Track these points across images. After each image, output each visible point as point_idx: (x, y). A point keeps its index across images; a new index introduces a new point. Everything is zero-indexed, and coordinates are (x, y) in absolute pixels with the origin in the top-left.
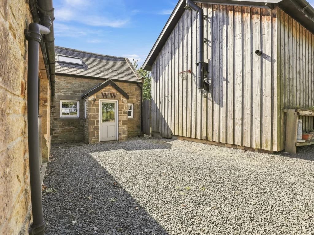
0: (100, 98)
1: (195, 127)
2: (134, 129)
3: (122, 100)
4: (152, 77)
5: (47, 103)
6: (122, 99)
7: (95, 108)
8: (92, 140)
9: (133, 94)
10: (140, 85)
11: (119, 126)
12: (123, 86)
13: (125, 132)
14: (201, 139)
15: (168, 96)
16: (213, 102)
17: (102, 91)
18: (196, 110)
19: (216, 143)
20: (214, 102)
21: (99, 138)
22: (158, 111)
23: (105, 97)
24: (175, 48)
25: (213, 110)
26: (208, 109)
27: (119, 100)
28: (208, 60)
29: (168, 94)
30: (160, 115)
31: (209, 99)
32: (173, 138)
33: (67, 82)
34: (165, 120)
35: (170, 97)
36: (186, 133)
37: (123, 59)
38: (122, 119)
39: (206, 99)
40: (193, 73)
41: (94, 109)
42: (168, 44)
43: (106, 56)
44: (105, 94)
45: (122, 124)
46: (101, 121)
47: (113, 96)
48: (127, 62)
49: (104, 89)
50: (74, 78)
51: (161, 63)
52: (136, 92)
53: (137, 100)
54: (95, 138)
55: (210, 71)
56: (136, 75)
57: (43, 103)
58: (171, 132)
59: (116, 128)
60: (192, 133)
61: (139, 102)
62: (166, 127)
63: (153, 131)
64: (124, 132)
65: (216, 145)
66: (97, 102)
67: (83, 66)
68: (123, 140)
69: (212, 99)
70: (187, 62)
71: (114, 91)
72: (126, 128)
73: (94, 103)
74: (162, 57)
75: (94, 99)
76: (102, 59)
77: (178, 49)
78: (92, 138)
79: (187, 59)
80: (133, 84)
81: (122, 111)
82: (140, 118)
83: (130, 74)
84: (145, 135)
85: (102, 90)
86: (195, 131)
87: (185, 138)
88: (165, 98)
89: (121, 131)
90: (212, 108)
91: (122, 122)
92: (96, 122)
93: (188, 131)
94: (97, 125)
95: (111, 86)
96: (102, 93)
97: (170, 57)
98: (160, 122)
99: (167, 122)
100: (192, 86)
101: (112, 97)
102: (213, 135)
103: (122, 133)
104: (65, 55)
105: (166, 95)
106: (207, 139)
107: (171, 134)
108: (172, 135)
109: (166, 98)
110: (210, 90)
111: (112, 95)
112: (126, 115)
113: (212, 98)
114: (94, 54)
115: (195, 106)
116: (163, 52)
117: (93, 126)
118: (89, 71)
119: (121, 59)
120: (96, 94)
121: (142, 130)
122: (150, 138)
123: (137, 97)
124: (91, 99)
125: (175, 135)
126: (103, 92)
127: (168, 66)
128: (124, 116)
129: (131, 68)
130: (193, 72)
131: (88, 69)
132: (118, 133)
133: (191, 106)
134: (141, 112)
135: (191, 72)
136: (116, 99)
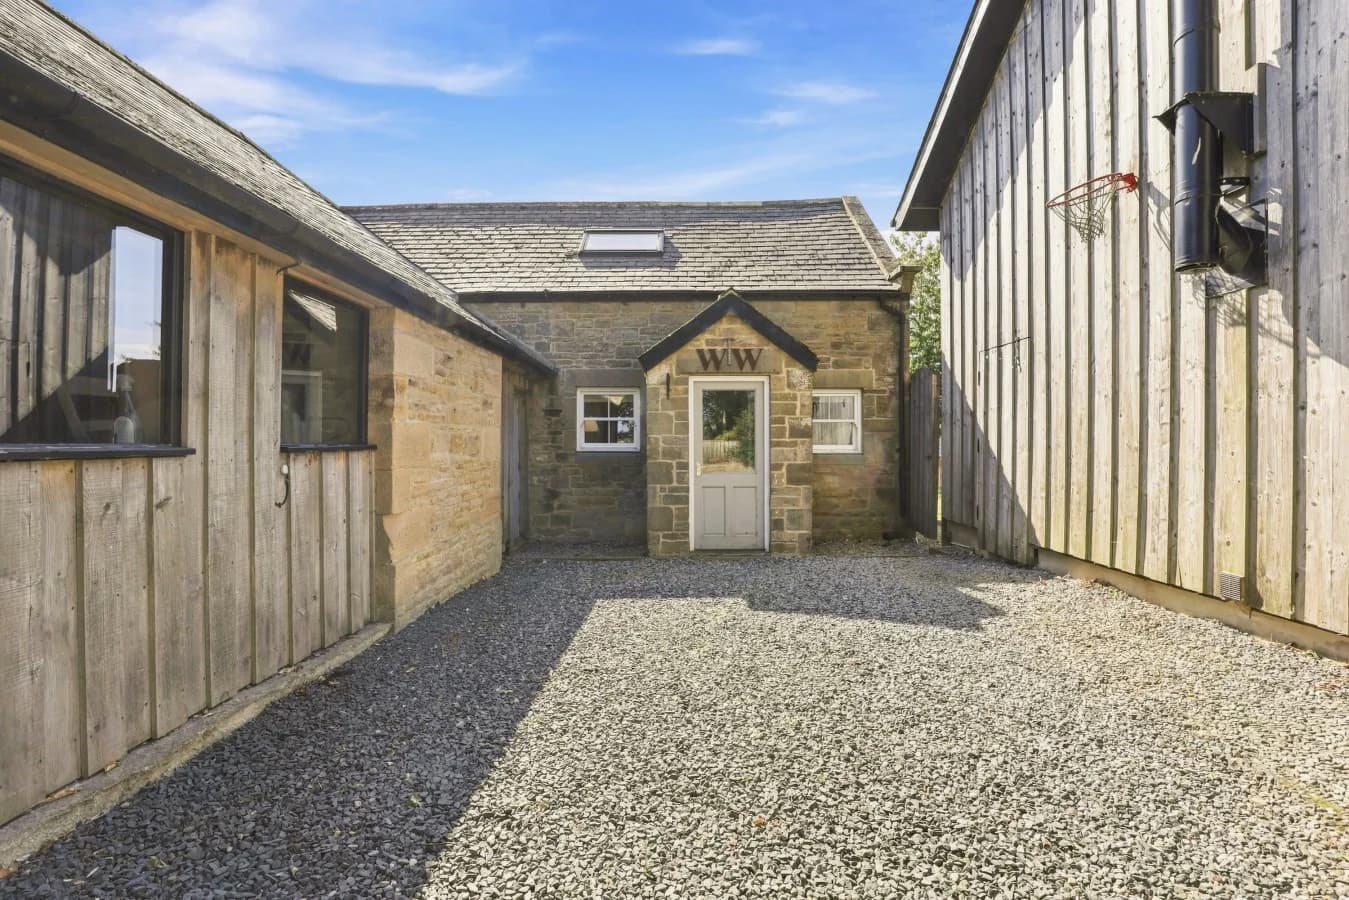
0: (692, 374)
1: (1164, 514)
2: (863, 503)
3: (784, 375)
4: (942, 258)
5: (393, 397)
6: (784, 370)
7: (672, 413)
8: (659, 541)
9: (860, 348)
10: (896, 305)
11: (771, 491)
12: (811, 317)
13: (800, 517)
14: (1207, 594)
15: (1016, 341)
16: (1296, 346)
17: (702, 342)
18: (1175, 410)
19: (1333, 639)
20: (1311, 347)
21: (687, 535)
22: (968, 420)
23: (711, 366)
24: (1047, 74)
25: (1299, 407)
26: (1262, 401)
27: (773, 376)
28: (1254, 69)
29: (1015, 332)
30: (977, 443)
31: (1268, 333)
32: (1044, 562)
33: (597, 322)
34: (1000, 468)
35: (1024, 346)
36: (1113, 547)
37: (836, 205)
38: (786, 459)
39: (1242, 331)
40: (1149, 185)
41: (670, 417)
42: (1011, 67)
43: (766, 205)
44: (712, 352)
45: (784, 480)
46: (696, 468)
47: (747, 361)
48: (849, 213)
49: (707, 336)
50: (622, 306)
51: (979, 178)
52: (875, 338)
53: (882, 373)
54: (673, 536)
55: (1276, 140)
56: (879, 262)
57: (380, 399)
58: (1031, 529)
59: (759, 497)
60: (1148, 547)
61: (890, 380)
62: (1006, 504)
63: (948, 518)
64: (795, 519)
65: (1332, 650)
66: (680, 388)
67: (664, 258)
68: (792, 550)
69: (1288, 330)
70: (1113, 134)
71: (746, 337)
72: (807, 500)
73: (668, 395)
74: (986, 147)
75: (668, 376)
76: (746, 218)
77: (1060, 77)
78: (661, 534)
79: (1113, 115)
80: (858, 303)
81: (787, 425)
82: (897, 456)
83: (856, 260)
84: (919, 537)
85: (699, 336)
86: (1165, 537)
87: (1105, 577)
88: (1000, 354)
89: (782, 512)
90: (1287, 395)
91: (788, 471)
92: (675, 472)
93: (1120, 533)
94: (678, 482)
95: (739, 320)
96: (700, 352)
97: (1021, 132)
98: (979, 479)
99: (1009, 478)
100: (1144, 266)
101: (741, 365)
102: (1297, 576)
103: (785, 518)
104: (611, 229)
105: (1007, 336)
106: (1251, 598)
107: (1030, 545)
108: (1037, 550)
109: (1007, 351)
110: (1272, 271)
111: (743, 355)
112: (803, 443)
113: (1295, 324)
114: (719, 207)
115: (1168, 384)
116: (988, 118)
117: (667, 486)
118: (681, 268)
119: (825, 205)
120: (674, 358)
121: (905, 508)
122: (933, 552)
123: (878, 358)
124: (655, 377)
125: (1048, 550)
126: (705, 348)
127: (1014, 182)
128: (795, 444)
129: (862, 235)
130: (1151, 178)
131: (679, 264)
132: (771, 520)
133: (1143, 384)
134: (896, 426)
135: (1137, 182)
136: (760, 374)
